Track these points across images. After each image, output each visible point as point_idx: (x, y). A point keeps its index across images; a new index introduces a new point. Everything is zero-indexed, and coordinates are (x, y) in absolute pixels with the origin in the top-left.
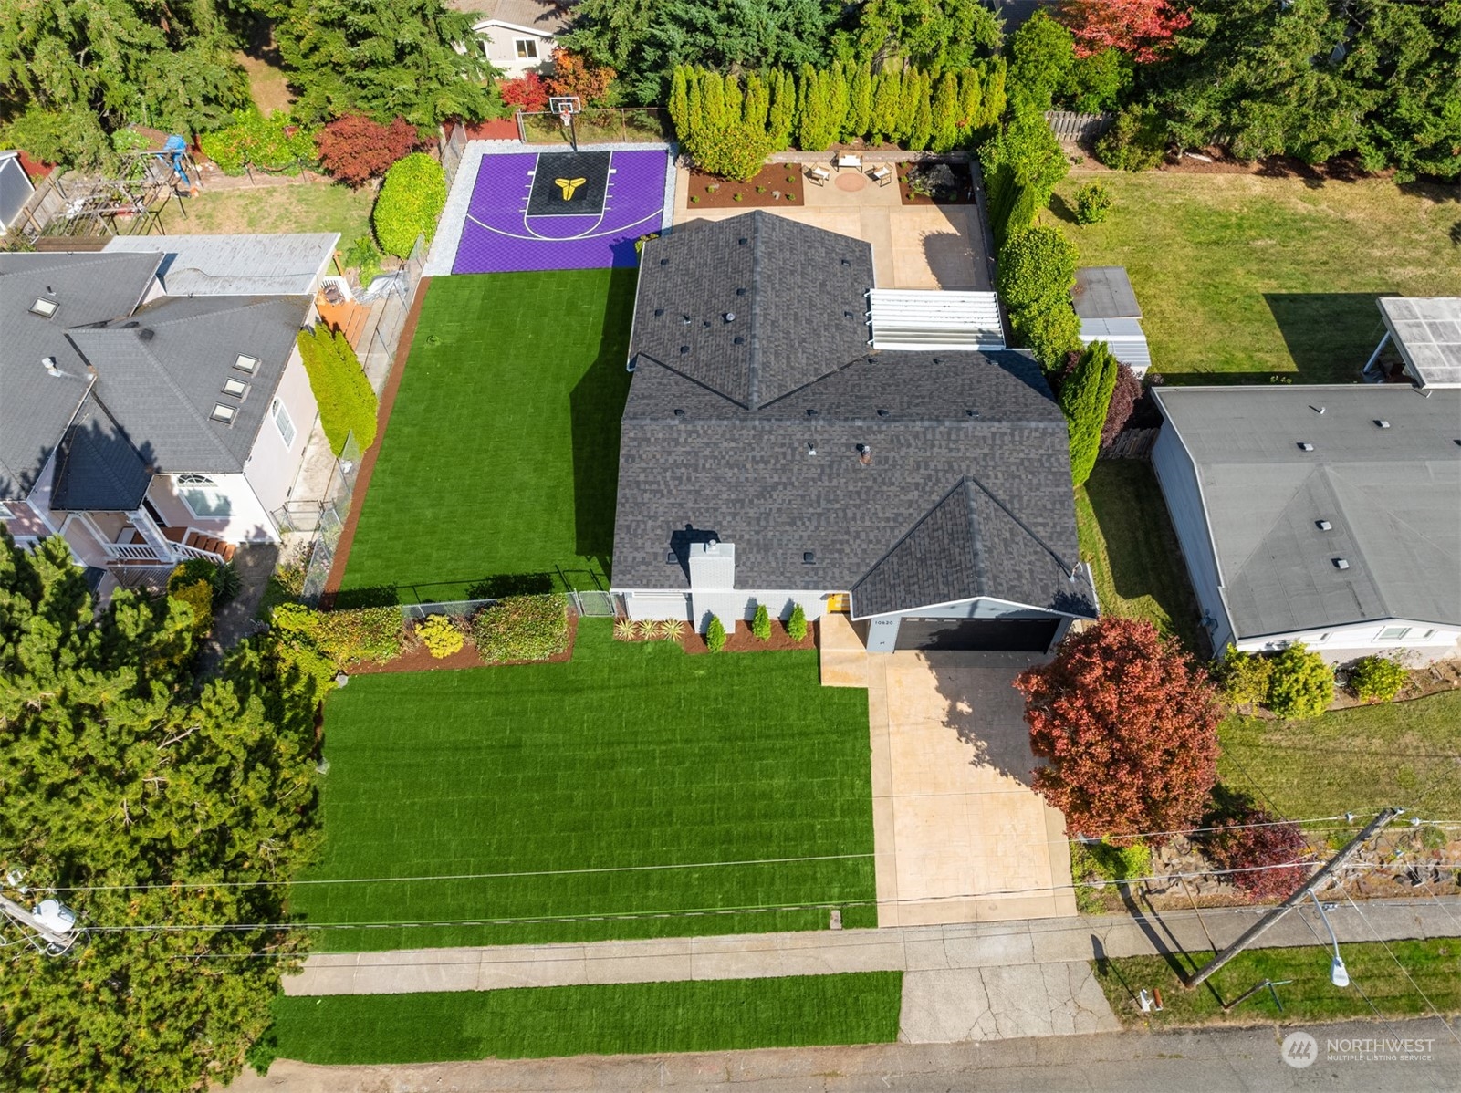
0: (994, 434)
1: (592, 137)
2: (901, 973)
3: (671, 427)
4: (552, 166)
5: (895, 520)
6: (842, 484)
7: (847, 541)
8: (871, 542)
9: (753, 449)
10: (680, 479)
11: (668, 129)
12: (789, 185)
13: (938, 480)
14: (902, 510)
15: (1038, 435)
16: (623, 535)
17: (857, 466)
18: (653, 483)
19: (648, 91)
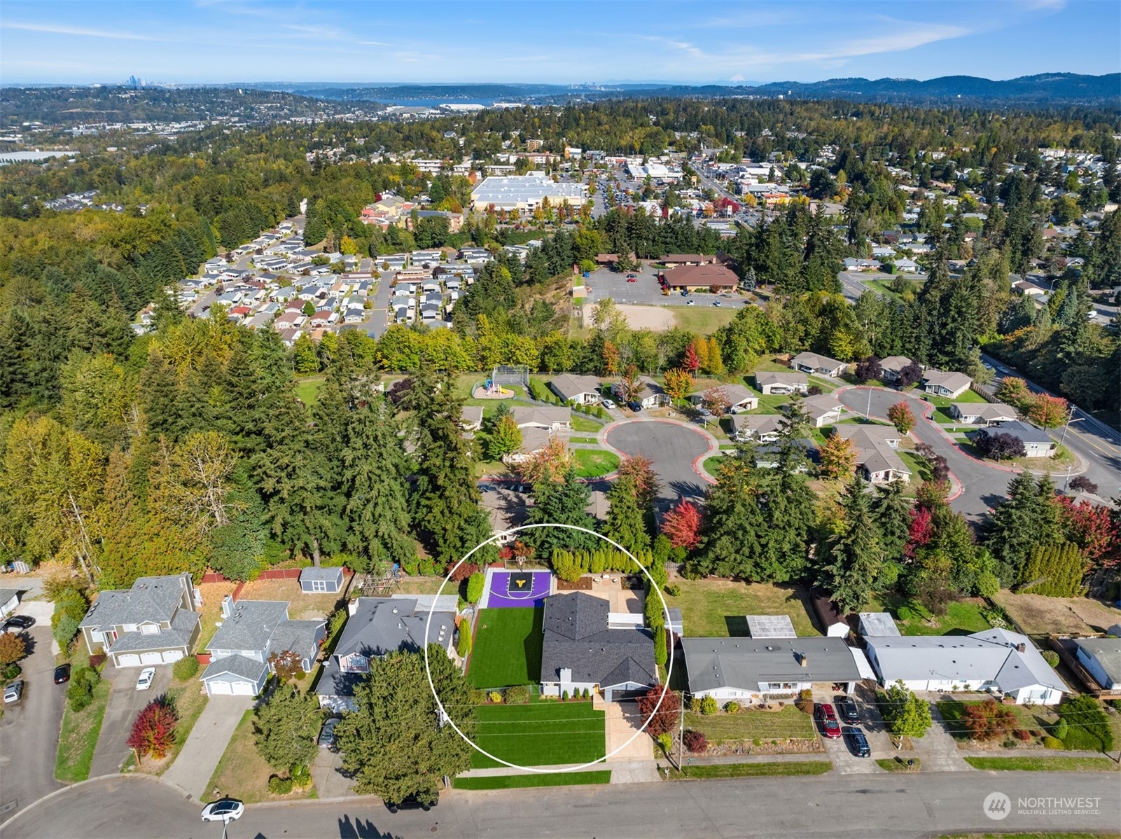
0: (636, 647)
1: (527, 568)
2: (611, 771)
3: (556, 644)
4: (515, 577)
5: (611, 666)
6: (598, 658)
7: (599, 671)
8: (605, 671)
9: (576, 649)
11: (551, 566)
12: (588, 583)
13: (622, 657)
14: (613, 664)
15: (647, 647)
17: (601, 654)
19: (545, 555)
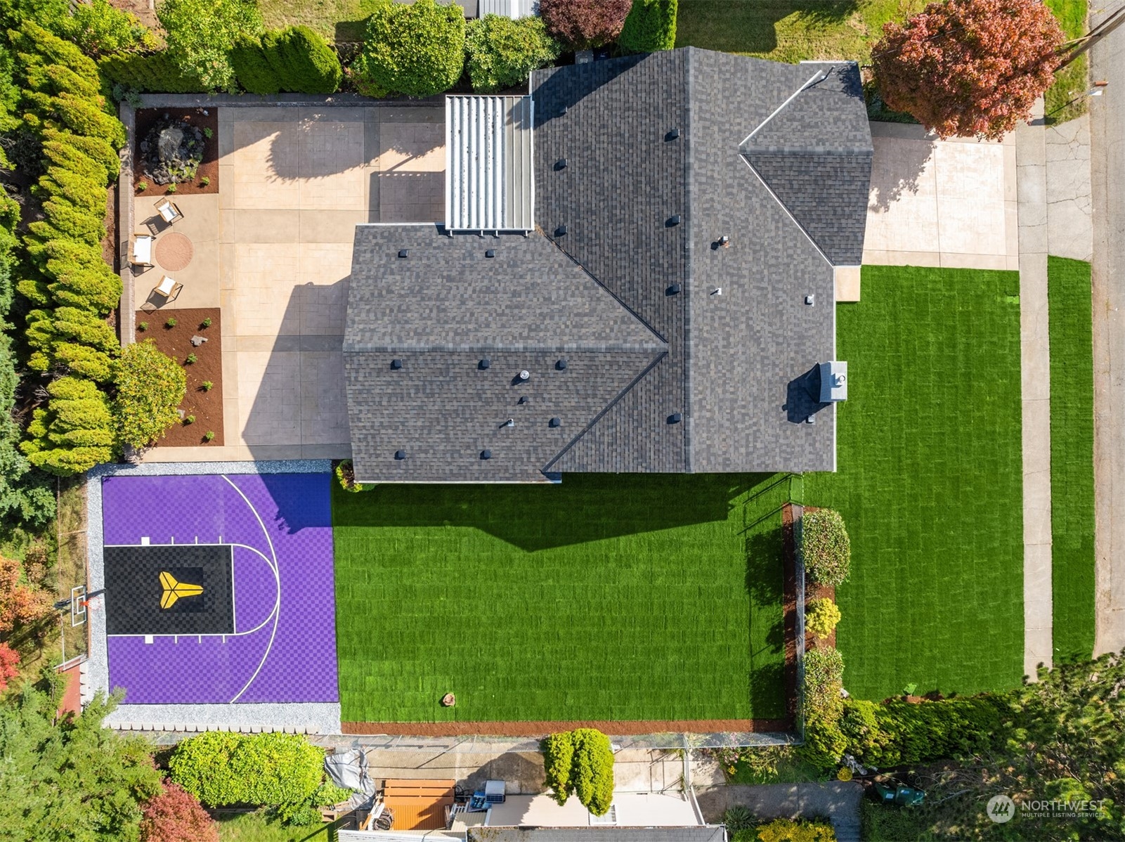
0: (700, 118)
2: (1050, 257)
3: (697, 425)
5: (777, 222)
6: (748, 266)
7: (795, 266)
8: (795, 245)
9: (717, 347)
10: (744, 415)
13: (742, 177)
14: (769, 214)
15: (700, 77)
16: (792, 464)
17: (732, 250)
18: (747, 441)
